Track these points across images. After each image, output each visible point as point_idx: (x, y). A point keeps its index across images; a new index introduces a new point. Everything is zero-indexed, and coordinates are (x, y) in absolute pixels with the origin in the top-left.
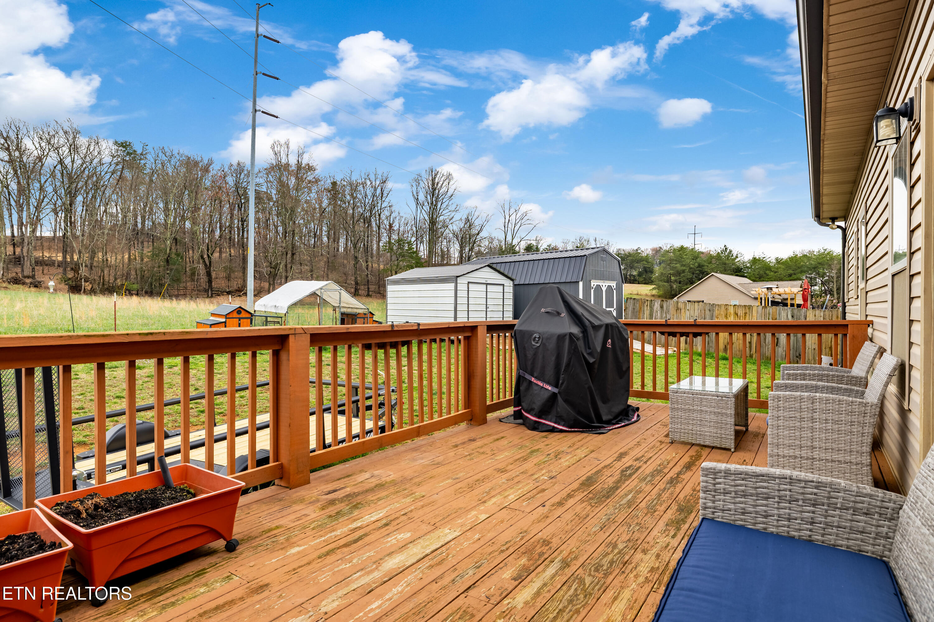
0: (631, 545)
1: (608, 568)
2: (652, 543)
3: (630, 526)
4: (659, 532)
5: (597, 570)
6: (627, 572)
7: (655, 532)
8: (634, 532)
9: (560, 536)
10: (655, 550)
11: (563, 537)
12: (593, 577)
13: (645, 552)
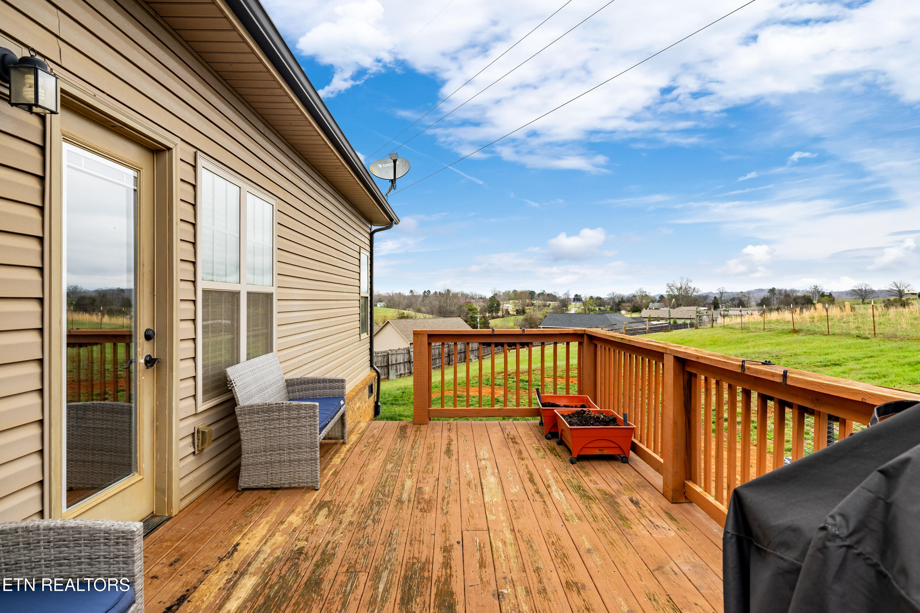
0: (363, 525)
1: (372, 505)
2: (347, 531)
3: (368, 543)
4: (341, 543)
5: (379, 502)
6: (360, 507)
7: (345, 542)
8: (363, 537)
9: (418, 518)
10: (343, 526)
11: (415, 518)
12: (379, 499)
13: (351, 523)
